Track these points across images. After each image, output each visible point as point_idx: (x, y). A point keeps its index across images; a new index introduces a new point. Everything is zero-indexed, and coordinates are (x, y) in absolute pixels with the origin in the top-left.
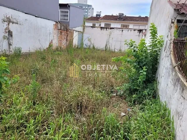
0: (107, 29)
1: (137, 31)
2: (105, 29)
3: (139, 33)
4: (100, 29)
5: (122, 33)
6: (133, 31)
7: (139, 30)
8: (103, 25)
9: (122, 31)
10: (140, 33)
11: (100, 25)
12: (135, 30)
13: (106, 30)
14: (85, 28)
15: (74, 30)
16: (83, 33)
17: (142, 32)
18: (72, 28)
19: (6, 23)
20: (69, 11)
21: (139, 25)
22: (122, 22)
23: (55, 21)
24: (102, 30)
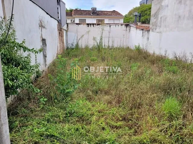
0: (95, 26)
1: (124, 26)
4: (86, 26)
5: (110, 28)
6: (120, 26)
7: (126, 25)
8: (77, 21)
9: (110, 27)
10: (127, 27)
11: (74, 21)
12: (122, 25)
13: (93, 27)
15: (63, 29)
16: (67, 31)
17: (129, 27)
18: (63, 27)
19: (40, 28)
20: (60, 6)
21: (114, 19)
22: (98, 16)
23: (57, 21)
24: (88, 26)
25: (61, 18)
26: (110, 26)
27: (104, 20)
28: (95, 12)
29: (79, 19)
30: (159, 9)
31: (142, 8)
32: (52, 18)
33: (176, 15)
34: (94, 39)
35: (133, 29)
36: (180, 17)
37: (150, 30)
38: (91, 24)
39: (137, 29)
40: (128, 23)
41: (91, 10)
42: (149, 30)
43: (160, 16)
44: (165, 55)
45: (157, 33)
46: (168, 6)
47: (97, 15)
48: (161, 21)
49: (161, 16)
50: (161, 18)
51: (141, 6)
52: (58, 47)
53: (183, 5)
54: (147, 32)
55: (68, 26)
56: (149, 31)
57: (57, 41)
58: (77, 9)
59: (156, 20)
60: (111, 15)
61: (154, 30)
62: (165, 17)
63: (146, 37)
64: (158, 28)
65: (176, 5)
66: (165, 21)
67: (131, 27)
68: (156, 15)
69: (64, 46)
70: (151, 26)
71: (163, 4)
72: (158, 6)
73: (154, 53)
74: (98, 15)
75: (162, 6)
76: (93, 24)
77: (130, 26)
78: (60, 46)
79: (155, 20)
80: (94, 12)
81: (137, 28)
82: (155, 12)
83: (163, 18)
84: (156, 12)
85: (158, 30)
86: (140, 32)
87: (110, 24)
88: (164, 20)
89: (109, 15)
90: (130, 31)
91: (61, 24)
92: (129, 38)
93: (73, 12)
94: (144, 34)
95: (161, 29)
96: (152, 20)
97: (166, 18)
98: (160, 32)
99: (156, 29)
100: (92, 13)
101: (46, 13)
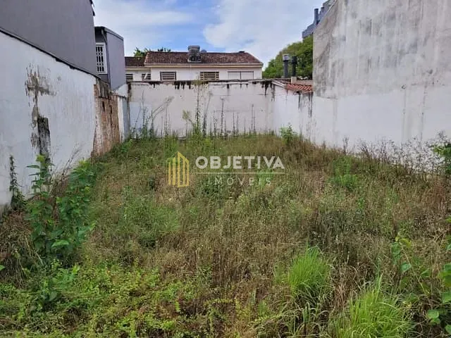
0: (192, 86)
1: (259, 85)
2: (186, 86)
3: (264, 88)
4: (174, 86)
5: (228, 91)
6: (251, 85)
7: (263, 83)
8: (155, 76)
9: (228, 87)
10: (266, 89)
11: (149, 77)
12: (255, 83)
13: (190, 88)
14: (132, 86)
15: (117, 96)
16: (127, 100)
17: (271, 86)
18: (114, 90)
19: (32, 93)
20: (106, 44)
21: (241, 70)
22: (203, 65)
23: (95, 76)
24: (178, 88)
25: (109, 71)
26: (228, 85)
27: (218, 73)
28: (198, 55)
29: (161, 73)
30: (328, 45)
31: (306, 46)
32: (76, 70)
33: (361, 57)
34: (186, 116)
35: (280, 91)
36: (369, 62)
37: (314, 93)
38: (183, 83)
39: (289, 91)
40: (269, 80)
41: (187, 51)
42: (312, 93)
43: (330, 62)
44: (345, 147)
45: (329, 98)
46: (344, 39)
47: (202, 63)
48: (333, 72)
49: (334, 60)
50: (333, 65)
51: (304, 41)
52: (98, 136)
53: (374, 37)
54: (307, 98)
55: (130, 88)
56: (310, 95)
57: (93, 123)
58: (162, 50)
59: (325, 71)
60: (235, 62)
61: (321, 92)
62: (340, 63)
63: (306, 109)
64: (328, 88)
65: (360, 36)
66: (342, 71)
67: (276, 87)
68: (323, 58)
69: (118, 133)
70: (314, 84)
71: (335, 35)
72: (326, 40)
73: (324, 146)
74: (204, 61)
75: (333, 39)
76: (189, 83)
77: (274, 85)
78: (105, 134)
79: (322, 71)
80: (196, 57)
81: (287, 89)
82: (321, 52)
83: (337, 65)
84: (323, 53)
85: (328, 92)
86: (293, 98)
87: (227, 81)
88: (339, 71)
89: (229, 62)
90: (273, 97)
91: (110, 84)
92: (272, 111)
93: (147, 57)
94: (302, 102)
95: (335, 90)
96: (317, 70)
97: (343, 65)
98: (334, 97)
99: (324, 90)
100: (191, 59)
101: (54, 60)
